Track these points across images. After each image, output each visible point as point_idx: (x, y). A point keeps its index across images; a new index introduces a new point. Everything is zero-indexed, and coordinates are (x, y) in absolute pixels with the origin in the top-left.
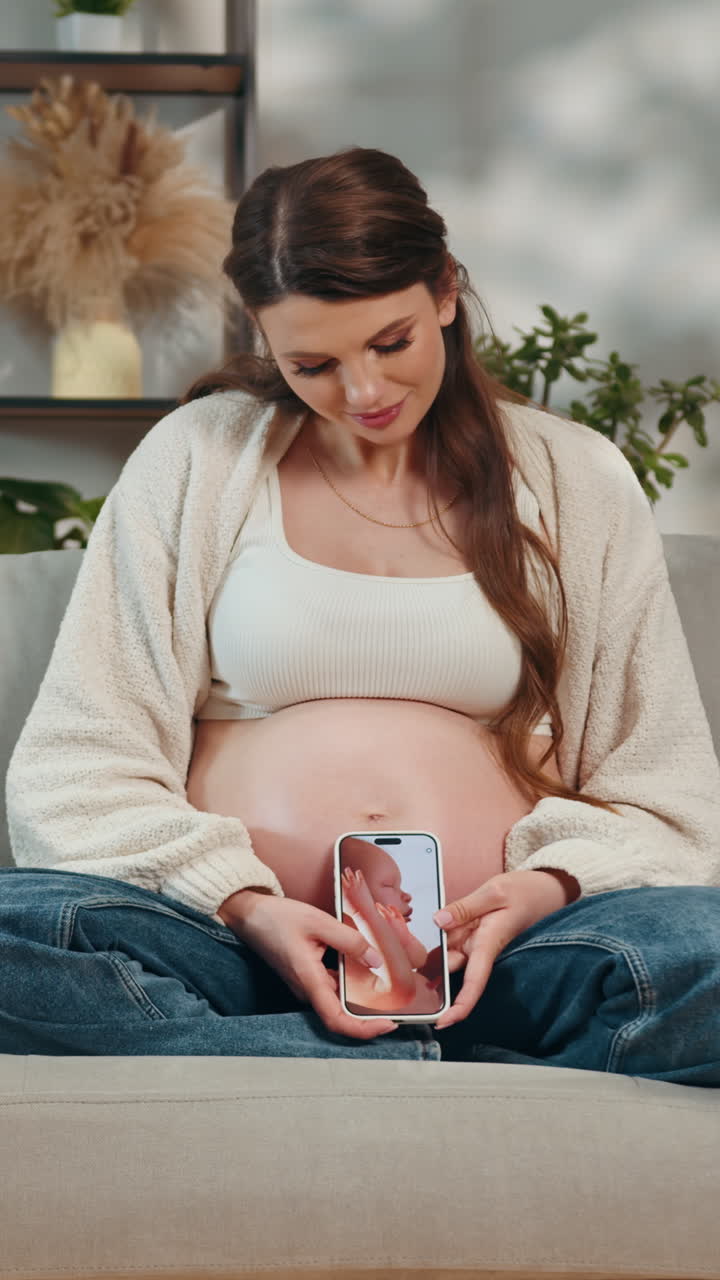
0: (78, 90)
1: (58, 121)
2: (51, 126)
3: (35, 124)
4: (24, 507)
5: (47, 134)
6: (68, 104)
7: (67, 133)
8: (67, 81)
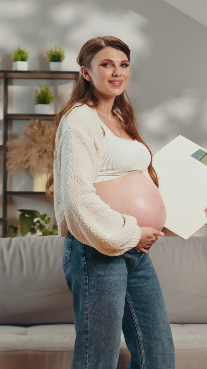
0: (40, 123)
1: (35, 129)
2: (33, 131)
3: (30, 130)
4: (27, 216)
5: (33, 133)
6: (37, 126)
7: (37, 132)
8: (37, 121)
